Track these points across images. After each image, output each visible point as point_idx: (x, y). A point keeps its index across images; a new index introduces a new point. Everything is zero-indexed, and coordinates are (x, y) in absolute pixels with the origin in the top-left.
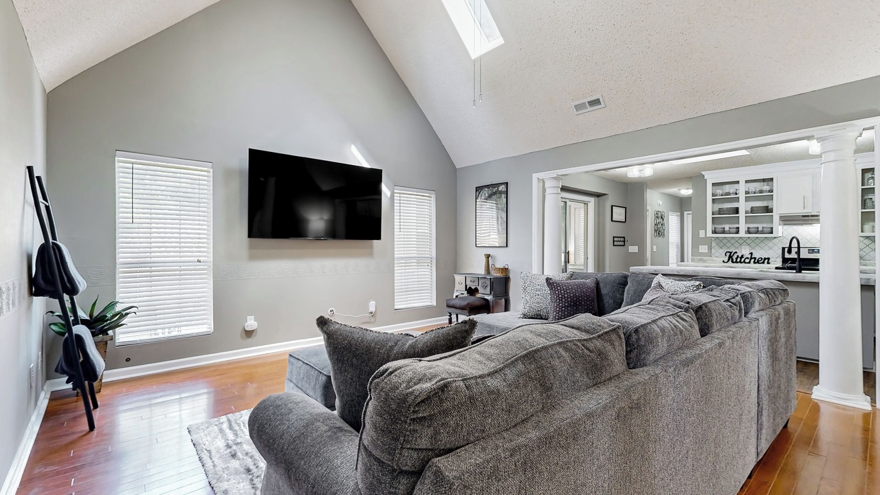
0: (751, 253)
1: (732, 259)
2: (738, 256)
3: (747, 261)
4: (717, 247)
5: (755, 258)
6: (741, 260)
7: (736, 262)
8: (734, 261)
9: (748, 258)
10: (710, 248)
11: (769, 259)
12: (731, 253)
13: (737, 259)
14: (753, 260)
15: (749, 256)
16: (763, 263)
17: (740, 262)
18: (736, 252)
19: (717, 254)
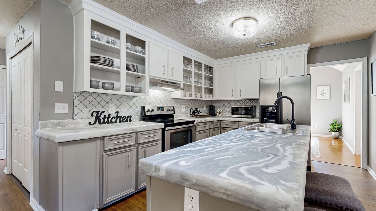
0: (117, 112)
1: (100, 120)
2: (105, 116)
3: (114, 120)
4: (81, 106)
5: (120, 117)
6: (108, 120)
7: (104, 123)
8: (102, 121)
9: (114, 117)
10: (72, 107)
11: (130, 117)
12: (98, 112)
13: (104, 119)
14: (119, 119)
15: (115, 115)
16: (127, 121)
17: (108, 122)
18: (103, 112)
19: (81, 115)
